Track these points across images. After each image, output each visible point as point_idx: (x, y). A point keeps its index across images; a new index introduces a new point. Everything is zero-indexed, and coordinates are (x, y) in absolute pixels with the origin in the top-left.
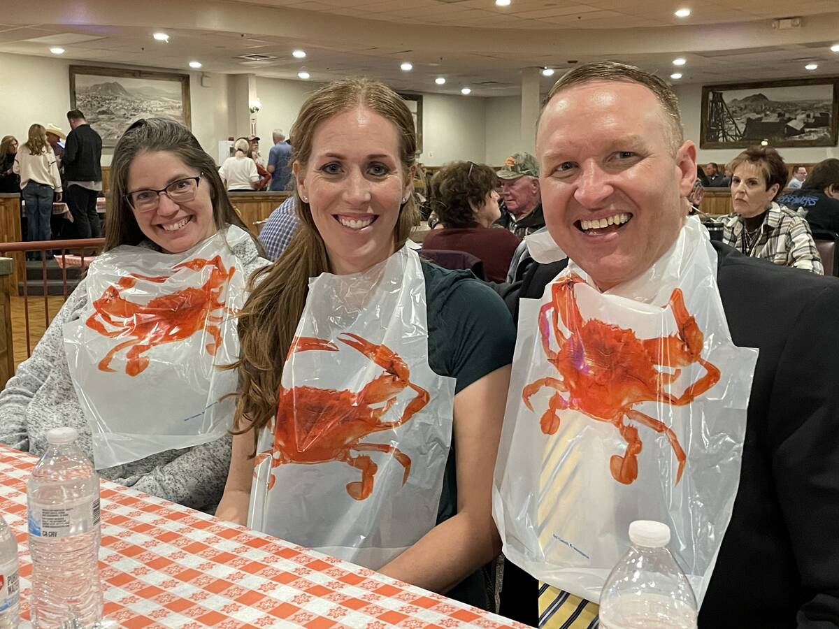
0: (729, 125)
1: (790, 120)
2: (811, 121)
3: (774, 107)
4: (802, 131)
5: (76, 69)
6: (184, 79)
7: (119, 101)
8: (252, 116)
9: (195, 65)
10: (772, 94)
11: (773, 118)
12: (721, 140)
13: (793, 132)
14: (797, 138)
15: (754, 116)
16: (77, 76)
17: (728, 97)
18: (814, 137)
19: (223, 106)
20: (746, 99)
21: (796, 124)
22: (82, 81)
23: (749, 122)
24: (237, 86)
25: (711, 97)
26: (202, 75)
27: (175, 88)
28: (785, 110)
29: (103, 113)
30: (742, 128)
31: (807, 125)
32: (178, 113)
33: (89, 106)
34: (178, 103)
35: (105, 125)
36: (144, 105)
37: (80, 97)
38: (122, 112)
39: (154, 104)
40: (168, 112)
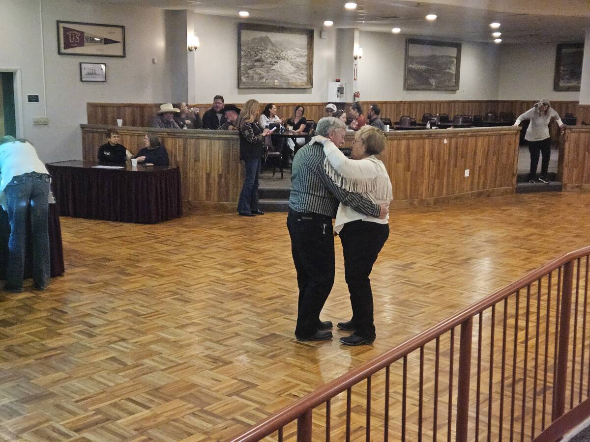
5: (242, 26)
6: (310, 33)
7: (268, 51)
8: (356, 62)
9: (329, 23)
16: (242, 32)
19: (332, 53)
22: (245, 36)
26: (321, 30)
27: (304, 40)
29: (259, 60)
32: (304, 60)
33: (249, 56)
34: (305, 52)
35: (258, 70)
36: (284, 54)
37: (243, 48)
38: (269, 60)
39: (290, 54)
40: (298, 60)
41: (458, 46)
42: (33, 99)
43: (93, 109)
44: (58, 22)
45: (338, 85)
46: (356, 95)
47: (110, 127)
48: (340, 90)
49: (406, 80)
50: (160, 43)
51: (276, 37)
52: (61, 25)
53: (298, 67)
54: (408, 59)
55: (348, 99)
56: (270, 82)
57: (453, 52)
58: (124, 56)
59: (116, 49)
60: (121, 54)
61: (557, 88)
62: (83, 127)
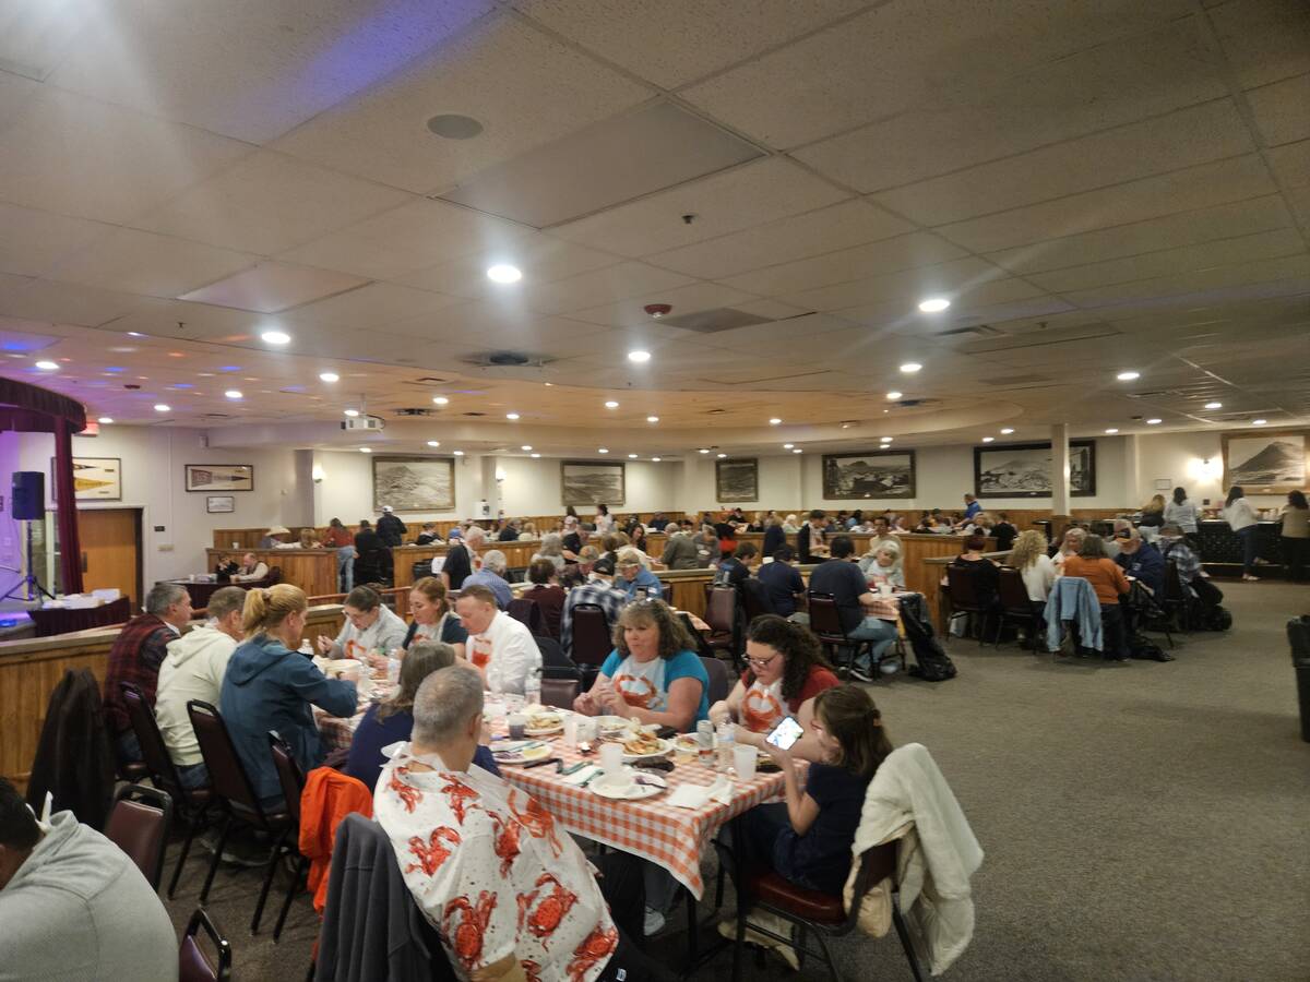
0: (842, 483)
1: (883, 479)
2: (897, 480)
3: (872, 470)
4: (891, 488)
5: (376, 459)
6: (451, 461)
7: (406, 478)
8: (499, 484)
9: (458, 453)
10: (869, 461)
11: (871, 478)
12: (837, 493)
13: (886, 488)
14: (888, 492)
15: (858, 477)
16: (378, 464)
17: (840, 463)
18: (899, 492)
19: (478, 477)
20: (853, 465)
21: (887, 482)
22: (381, 467)
23: (856, 481)
24: (488, 464)
25: (829, 463)
26: (464, 458)
27: (444, 468)
28: (880, 472)
29: (396, 487)
30: (851, 484)
31: (895, 483)
32: (447, 484)
33: (385, 483)
34: (448, 478)
35: (396, 495)
36: (423, 480)
37: (378, 477)
38: (407, 486)
39: (432, 480)
40: (440, 484)
41: (621, 464)
42: (160, 529)
43: (220, 535)
44: (187, 466)
45: (484, 504)
46: (501, 513)
47: (226, 549)
48: (486, 509)
49: (564, 497)
50: (291, 476)
51: (413, 466)
52: (189, 468)
53: (439, 490)
54: (564, 478)
55: (494, 516)
56: (408, 504)
57: (617, 471)
58: (252, 489)
59: (245, 484)
60: (249, 488)
61: (719, 499)
62: (208, 550)
